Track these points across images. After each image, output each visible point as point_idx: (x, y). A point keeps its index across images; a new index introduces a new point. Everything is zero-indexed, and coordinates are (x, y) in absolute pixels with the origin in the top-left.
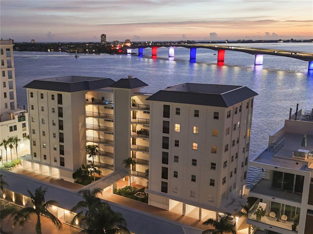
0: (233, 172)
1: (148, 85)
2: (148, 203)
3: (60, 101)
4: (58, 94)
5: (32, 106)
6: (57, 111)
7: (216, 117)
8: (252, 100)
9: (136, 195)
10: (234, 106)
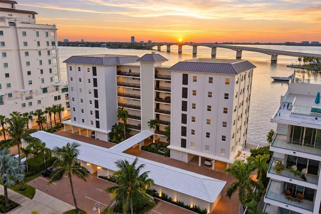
0: (239, 129)
1: (168, 60)
2: (170, 157)
3: (95, 73)
4: (93, 67)
5: (72, 78)
6: (92, 81)
7: (227, 83)
8: (252, 71)
9: (160, 150)
10: (241, 74)
